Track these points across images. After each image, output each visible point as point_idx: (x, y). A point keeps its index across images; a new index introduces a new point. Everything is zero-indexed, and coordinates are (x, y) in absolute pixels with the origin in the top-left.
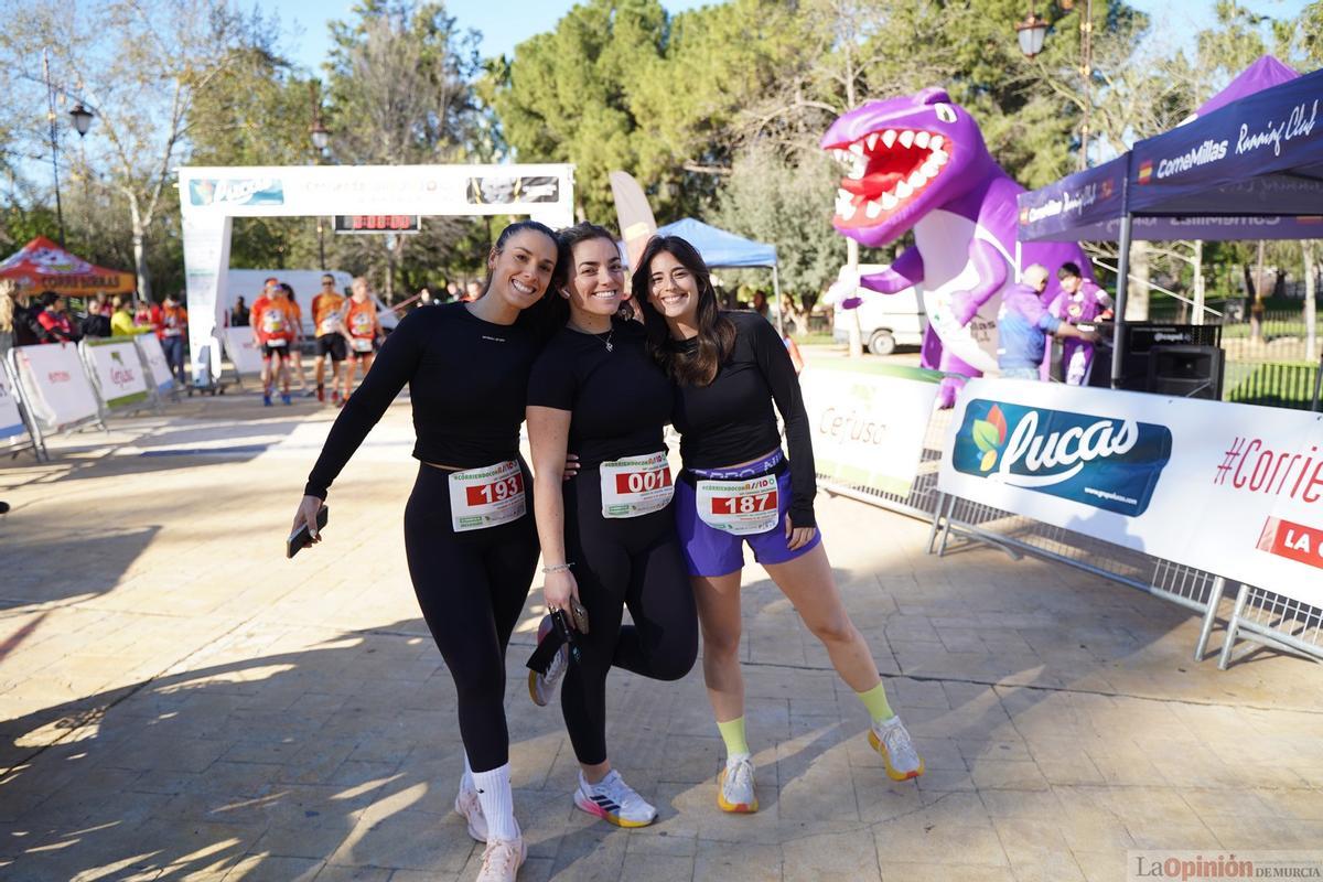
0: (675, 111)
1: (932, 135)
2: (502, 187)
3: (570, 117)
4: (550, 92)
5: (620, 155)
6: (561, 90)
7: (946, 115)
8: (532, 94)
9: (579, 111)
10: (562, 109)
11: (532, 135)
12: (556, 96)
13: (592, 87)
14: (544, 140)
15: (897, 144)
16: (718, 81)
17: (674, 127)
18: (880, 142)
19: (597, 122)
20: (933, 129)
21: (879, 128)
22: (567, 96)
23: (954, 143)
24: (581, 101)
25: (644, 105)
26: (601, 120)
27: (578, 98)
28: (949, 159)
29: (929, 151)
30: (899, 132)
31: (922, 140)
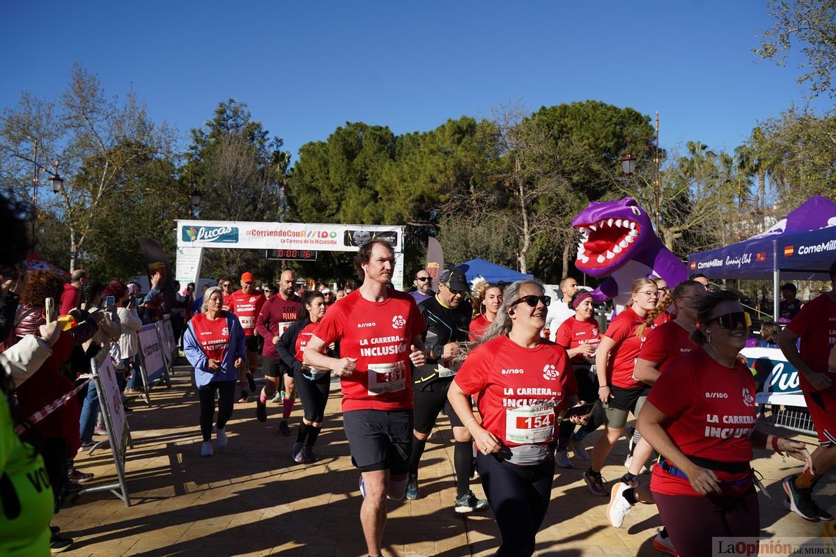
0: (406, 191)
1: (630, 222)
2: (365, 236)
3: (336, 191)
4: (324, 176)
5: (372, 215)
6: (332, 175)
7: (636, 211)
8: (312, 177)
9: (343, 188)
10: (332, 186)
11: (312, 200)
12: (328, 178)
13: (351, 175)
14: (319, 204)
15: (614, 225)
16: (431, 176)
17: (405, 200)
18: (605, 225)
19: (358, 195)
20: (631, 218)
21: (606, 217)
22: (335, 178)
23: (641, 226)
24: (344, 182)
25: (384, 187)
26: (360, 194)
27: (342, 181)
28: (639, 234)
29: (629, 230)
30: (615, 220)
31: (626, 224)
